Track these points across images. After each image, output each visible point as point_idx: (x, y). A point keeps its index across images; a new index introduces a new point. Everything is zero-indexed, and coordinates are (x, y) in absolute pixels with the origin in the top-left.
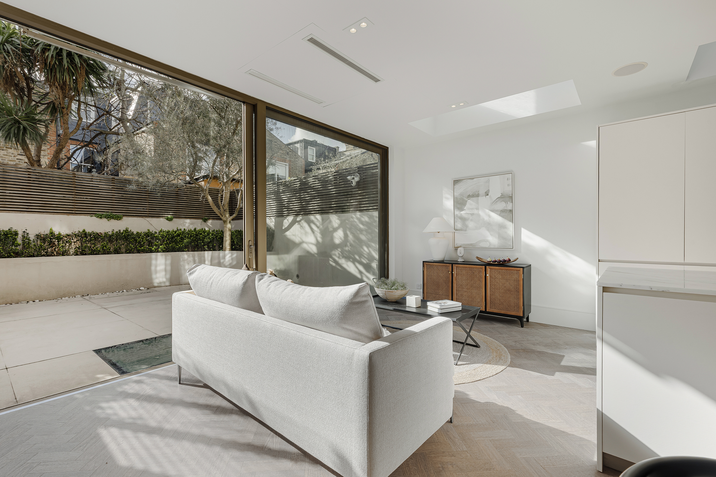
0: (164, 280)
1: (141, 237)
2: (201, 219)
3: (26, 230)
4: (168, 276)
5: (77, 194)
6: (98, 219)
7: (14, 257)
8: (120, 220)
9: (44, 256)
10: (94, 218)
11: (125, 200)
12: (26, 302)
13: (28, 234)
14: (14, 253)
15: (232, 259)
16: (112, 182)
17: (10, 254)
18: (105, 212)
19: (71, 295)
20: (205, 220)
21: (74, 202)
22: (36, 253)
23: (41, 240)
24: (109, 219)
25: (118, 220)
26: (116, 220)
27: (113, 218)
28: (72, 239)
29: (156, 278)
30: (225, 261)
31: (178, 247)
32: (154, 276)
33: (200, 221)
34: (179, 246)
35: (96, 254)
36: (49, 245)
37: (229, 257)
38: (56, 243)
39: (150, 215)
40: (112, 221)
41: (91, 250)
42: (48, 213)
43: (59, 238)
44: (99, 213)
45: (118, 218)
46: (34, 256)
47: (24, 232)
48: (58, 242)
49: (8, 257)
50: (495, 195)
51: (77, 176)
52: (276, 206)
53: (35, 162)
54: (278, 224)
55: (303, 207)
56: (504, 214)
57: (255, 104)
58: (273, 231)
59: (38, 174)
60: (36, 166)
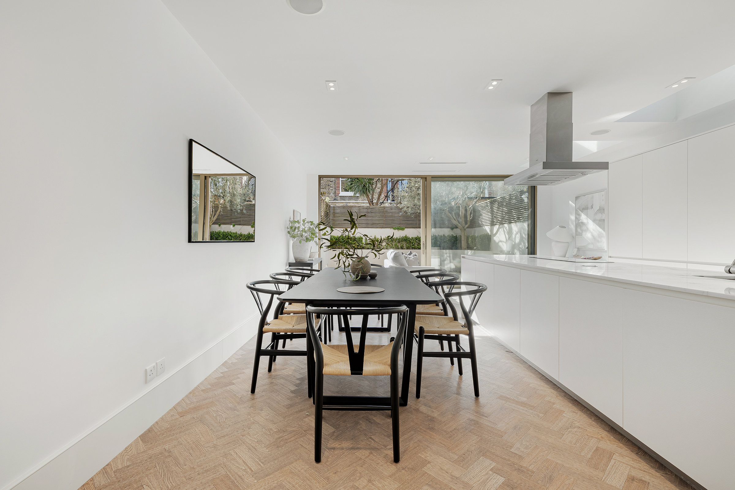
1: (413, 240)
5: (385, 217)
10: (392, 229)
18: (397, 226)
20: (452, 229)
21: (384, 221)
40: (400, 231)
45: (403, 229)
50: (596, 208)
51: (385, 208)
52: (490, 218)
53: (371, 202)
54: (492, 230)
55: (503, 218)
56: (601, 223)
57: (426, 177)
58: (490, 235)
59: (370, 209)
60: (371, 204)
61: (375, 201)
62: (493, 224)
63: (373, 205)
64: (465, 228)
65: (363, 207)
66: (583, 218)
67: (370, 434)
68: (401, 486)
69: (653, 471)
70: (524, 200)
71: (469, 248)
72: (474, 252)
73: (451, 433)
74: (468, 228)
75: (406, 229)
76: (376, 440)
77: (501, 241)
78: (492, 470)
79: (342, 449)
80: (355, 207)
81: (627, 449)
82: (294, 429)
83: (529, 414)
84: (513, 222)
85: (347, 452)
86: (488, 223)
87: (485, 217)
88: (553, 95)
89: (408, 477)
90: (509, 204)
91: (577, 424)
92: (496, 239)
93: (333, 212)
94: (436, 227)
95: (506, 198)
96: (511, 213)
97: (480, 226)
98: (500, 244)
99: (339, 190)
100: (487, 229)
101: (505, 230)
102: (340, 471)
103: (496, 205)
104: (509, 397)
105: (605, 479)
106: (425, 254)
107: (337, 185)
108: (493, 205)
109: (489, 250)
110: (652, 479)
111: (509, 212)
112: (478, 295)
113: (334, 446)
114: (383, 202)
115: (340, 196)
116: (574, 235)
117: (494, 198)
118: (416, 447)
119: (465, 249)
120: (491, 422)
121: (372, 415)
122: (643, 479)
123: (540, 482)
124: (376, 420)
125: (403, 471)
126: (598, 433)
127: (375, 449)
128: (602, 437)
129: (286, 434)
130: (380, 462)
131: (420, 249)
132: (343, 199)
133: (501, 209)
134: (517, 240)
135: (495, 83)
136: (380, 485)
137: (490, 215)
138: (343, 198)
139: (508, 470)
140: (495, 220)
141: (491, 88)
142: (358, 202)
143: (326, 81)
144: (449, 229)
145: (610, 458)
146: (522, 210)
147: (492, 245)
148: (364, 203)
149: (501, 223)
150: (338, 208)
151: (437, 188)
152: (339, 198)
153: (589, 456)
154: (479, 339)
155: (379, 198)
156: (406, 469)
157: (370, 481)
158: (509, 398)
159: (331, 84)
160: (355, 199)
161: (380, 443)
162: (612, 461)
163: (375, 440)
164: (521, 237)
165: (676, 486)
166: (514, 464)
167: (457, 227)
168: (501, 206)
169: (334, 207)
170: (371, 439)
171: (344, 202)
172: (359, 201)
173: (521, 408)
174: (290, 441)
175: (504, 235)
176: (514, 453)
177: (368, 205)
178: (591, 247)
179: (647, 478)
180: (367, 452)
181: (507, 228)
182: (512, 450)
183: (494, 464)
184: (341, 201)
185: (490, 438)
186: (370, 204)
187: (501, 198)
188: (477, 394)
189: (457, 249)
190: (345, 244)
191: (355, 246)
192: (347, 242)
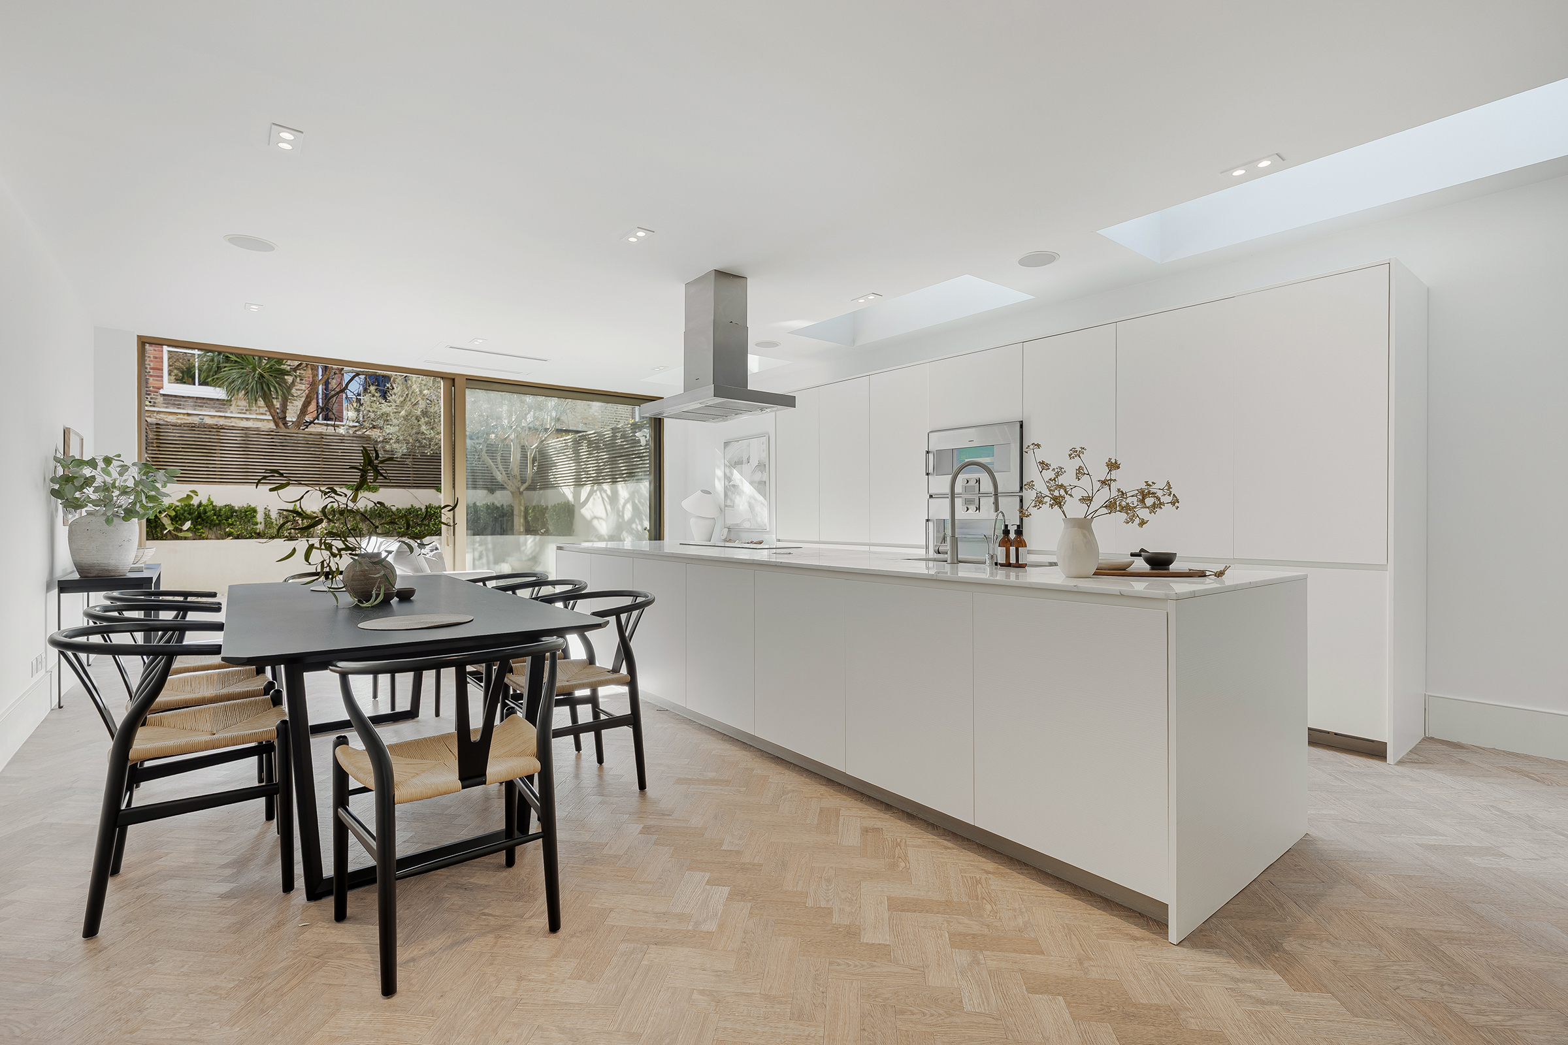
2: (487, 489)
3: (266, 508)
5: (324, 460)
8: (375, 492)
13: (268, 511)
14: (255, 533)
17: (251, 534)
21: (321, 470)
22: (279, 534)
23: (283, 517)
26: (371, 493)
27: (367, 490)
30: (526, 548)
36: (293, 525)
37: (532, 542)
39: (415, 485)
46: (276, 538)
47: (264, 509)
48: (302, 520)
49: (250, 538)
50: (754, 462)
51: (324, 437)
52: (574, 471)
53: (280, 419)
54: (577, 495)
55: (599, 471)
56: (761, 486)
57: (453, 377)
58: (573, 505)
59: (281, 437)
60: (281, 425)
61: (291, 417)
62: (579, 483)
63: (287, 427)
64: (521, 490)
65: (257, 429)
66: (736, 475)
67: (478, 908)
68: (582, 962)
69: (881, 815)
70: (639, 441)
71: (529, 530)
72: (540, 539)
73: (626, 856)
74: (527, 489)
75: (381, 490)
76: (497, 914)
77: (596, 518)
78: (708, 883)
79: (432, 953)
80: (233, 428)
81: (850, 799)
82: (282, 965)
83: (727, 793)
84: (618, 480)
85: (447, 954)
86: (571, 482)
87: (563, 469)
88: (722, 275)
89: (586, 945)
90: (611, 446)
91: (790, 787)
92: (586, 512)
93: (156, 437)
94: (478, 486)
95: (605, 435)
96: (615, 464)
97: (553, 487)
98: (595, 522)
99: (162, 377)
100: (568, 492)
101: (604, 495)
102: (451, 989)
103: (584, 448)
104: (690, 777)
105: (840, 841)
106: (451, 545)
107: (152, 364)
108: (579, 446)
109: (570, 535)
110: (885, 823)
111: (613, 461)
112: (635, 613)
113: (411, 955)
114: (311, 422)
115: (164, 395)
116: (723, 506)
117: (580, 432)
118: (578, 897)
119: (520, 534)
120: (680, 820)
121: (464, 876)
122: (876, 826)
123: (773, 874)
124: (479, 882)
125: (574, 939)
126: (816, 791)
127: (502, 927)
128: (821, 794)
129: (270, 981)
130: (523, 943)
131: (440, 534)
132: (174, 404)
133: (596, 455)
134: (628, 515)
135: (641, 234)
136: (544, 977)
137: (574, 464)
138: (171, 399)
139: (730, 875)
140: (583, 476)
141: (633, 240)
142: (227, 415)
143: (274, 124)
144: (485, 492)
145: (838, 815)
146: (635, 460)
147: (578, 525)
148: (247, 419)
149: (597, 482)
150: (172, 427)
151: (476, 403)
152: (160, 399)
153: (816, 822)
154: (606, 700)
155: (304, 411)
156: (578, 935)
157: (520, 979)
158: (691, 779)
159: (286, 135)
160: (216, 407)
161: (508, 914)
162: (841, 819)
163: (494, 913)
164: (635, 508)
165: (905, 822)
166: (734, 865)
167: (502, 487)
168: (596, 450)
169: (157, 424)
170: (485, 915)
171: (180, 413)
172: (232, 412)
173: (714, 787)
174: (292, 989)
175: (602, 504)
176: (728, 851)
177: (272, 426)
178: (747, 525)
179: (879, 824)
180: (490, 939)
181: (609, 492)
182: (724, 847)
183: (708, 875)
184: (167, 407)
185: (687, 842)
186: (277, 425)
187: (594, 433)
188: (642, 785)
189: (503, 532)
190: (199, 527)
191: (232, 530)
192: (203, 520)
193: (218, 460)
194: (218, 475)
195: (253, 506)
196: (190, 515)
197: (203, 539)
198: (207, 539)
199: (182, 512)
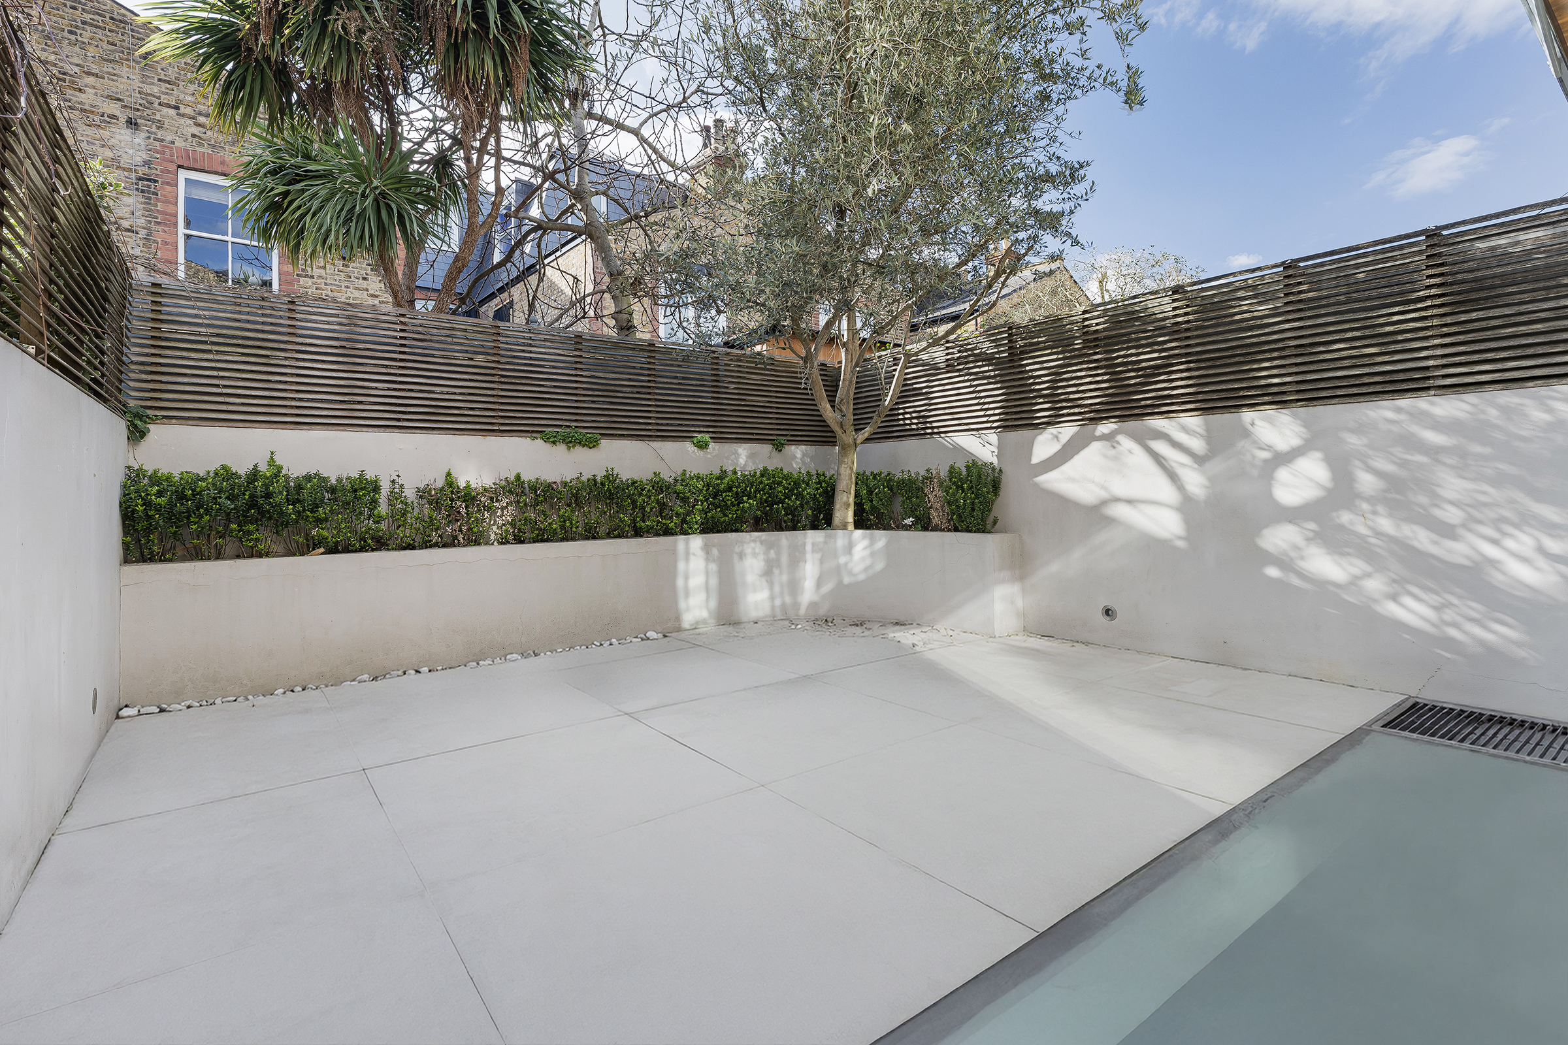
0: (705, 614)
1: (644, 493)
2: (770, 442)
3: (398, 476)
4: (713, 604)
5: (503, 380)
6: (548, 446)
7: (373, 550)
8: (594, 446)
9: (436, 545)
10: (539, 442)
11: (605, 394)
12: (400, 673)
13: (402, 486)
14: (372, 539)
15: (872, 554)
16: (577, 346)
17: (365, 541)
18: (562, 426)
19: (496, 651)
20: (779, 447)
21: (496, 400)
22: (418, 539)
23: (430, 503)
24: (571, 445)
25: (590, 448)
26: (585, 448)
27: (580, 443)
28: (497, 501)
29: (688, 609)
30: (851, 558)
31: (727, 518)
32: (682, 605)
33: (766, 448)
34: (730, 516)
35: (547, 541)
36: (448, 516)
38: (463, 511)
39: (659, 434)
40: (578, 449)
41: (537, 529)
42: (442, 432)
43: (469, 497)
44: (550, 430)
45: (591, 444)
46: (413, 548)
47: (393, 481)
48: (467, 507)
49: (362, 549)
64: (858, 441)
75: (608, 443)
189: (814, 525)
190: (252, 527)
191: (325, 533)
192: (262, 513)
193: (292, 375)
194: (292, 407)
195: (370, 475)
196: (232, 501)
197: (260, 555)
198: (267, 555)
199: (213, 492)
